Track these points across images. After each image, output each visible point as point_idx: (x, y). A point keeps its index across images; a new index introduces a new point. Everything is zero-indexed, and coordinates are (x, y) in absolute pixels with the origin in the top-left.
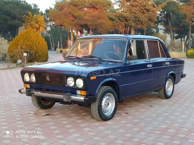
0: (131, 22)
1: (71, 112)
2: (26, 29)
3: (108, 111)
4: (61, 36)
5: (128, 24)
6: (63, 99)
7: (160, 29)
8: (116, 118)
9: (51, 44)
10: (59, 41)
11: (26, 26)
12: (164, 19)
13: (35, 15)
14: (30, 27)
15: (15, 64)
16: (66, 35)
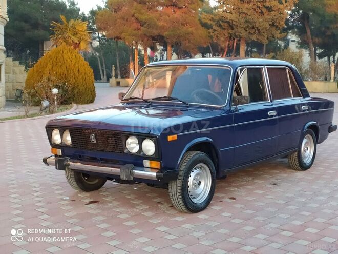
0: (239, 29)
1: (134, 196)
2: (57, 46)
3: (199, 195)
4: (118, 56)
5: (235, 34)
6: (120, 176)
7: (292, 41)
8: (214, 208)
9: (101, 70)
10: (113, 66)
11: (55, 40)
12: (298, 24)
13: (72, 22)
14: (64, 43)
15: (39, 108)
16: (127, 53)
